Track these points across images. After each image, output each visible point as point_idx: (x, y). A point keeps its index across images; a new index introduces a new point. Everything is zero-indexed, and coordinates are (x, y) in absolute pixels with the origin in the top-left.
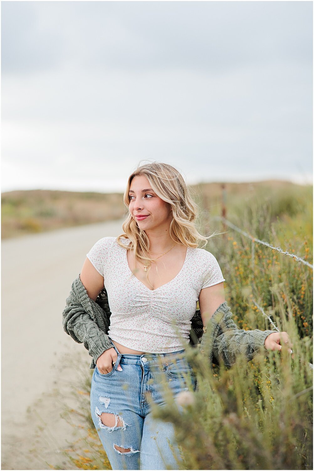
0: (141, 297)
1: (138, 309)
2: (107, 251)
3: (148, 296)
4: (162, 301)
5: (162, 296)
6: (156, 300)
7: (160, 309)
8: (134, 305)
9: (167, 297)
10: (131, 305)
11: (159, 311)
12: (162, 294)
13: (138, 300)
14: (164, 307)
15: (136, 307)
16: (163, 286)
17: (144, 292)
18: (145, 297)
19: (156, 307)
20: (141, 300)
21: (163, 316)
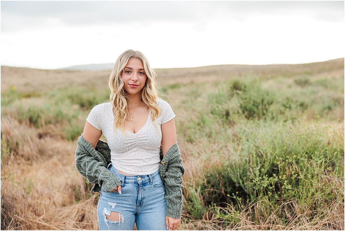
0: (130, 140)
1: (130, 147)
2: (101, 115)
3: (134, 138)
4: (143, 139)
5: (143, 136)
6: (139, 139)
7: (144, 143)
8: (126, 146)
9: (146, 136)
10: (125, 146)
11: (143, 145)
12: (143, 135)
13: (128, 142)
14: (146, 142)
15: (129, 146)
16: (141, 129)
17: (130, 136)
18: (132, 139)
19: (141, 143)
20: (130, 142)
21: (146, 147)
